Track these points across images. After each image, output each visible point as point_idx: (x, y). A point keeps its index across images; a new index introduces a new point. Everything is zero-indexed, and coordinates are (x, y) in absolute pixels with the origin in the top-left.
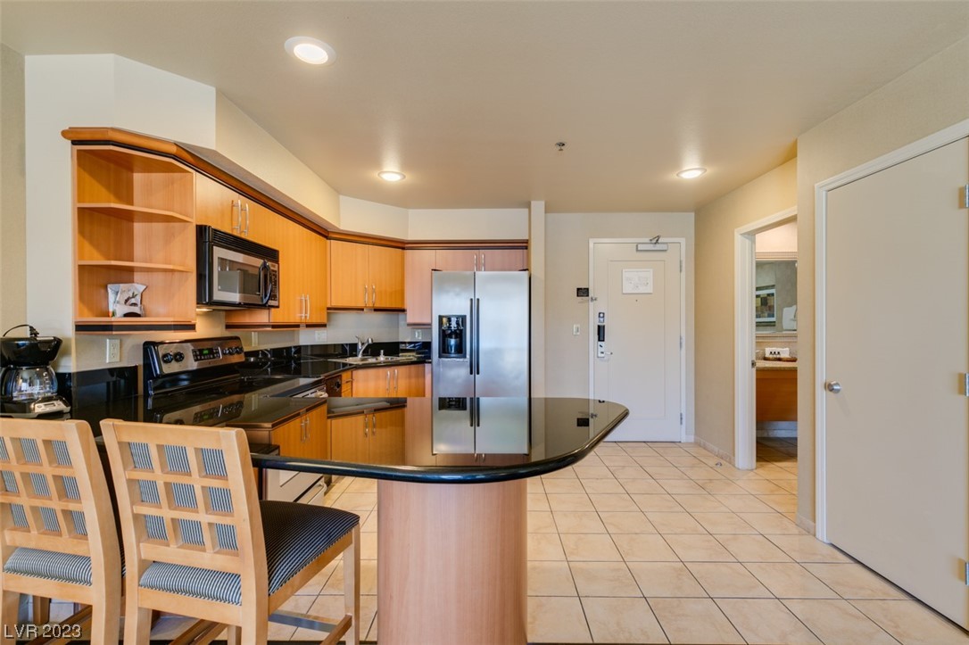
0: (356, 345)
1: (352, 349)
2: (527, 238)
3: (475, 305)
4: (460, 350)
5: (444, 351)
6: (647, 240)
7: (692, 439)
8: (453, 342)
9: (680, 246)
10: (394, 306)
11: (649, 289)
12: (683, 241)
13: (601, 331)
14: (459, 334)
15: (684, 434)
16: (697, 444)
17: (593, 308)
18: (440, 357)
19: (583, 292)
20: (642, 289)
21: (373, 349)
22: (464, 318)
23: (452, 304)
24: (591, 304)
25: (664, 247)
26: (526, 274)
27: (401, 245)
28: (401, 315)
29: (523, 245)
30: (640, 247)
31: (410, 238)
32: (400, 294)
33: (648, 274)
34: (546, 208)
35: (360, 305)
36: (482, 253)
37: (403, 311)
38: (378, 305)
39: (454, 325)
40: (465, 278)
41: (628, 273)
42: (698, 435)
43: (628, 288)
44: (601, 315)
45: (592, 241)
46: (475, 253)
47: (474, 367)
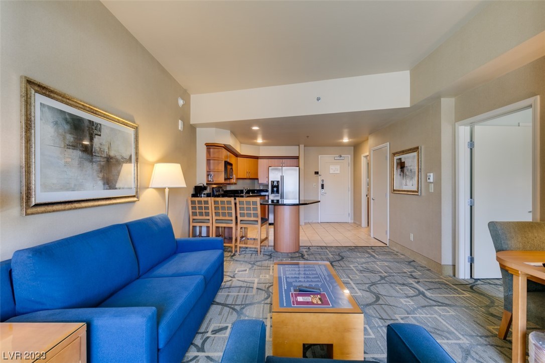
0: (243, 190)
2: (298, 155)
3: (282, 177)
4: (278, 192)
5: (273, 192)
6: (338, 156)
7: (352, 221)
8: (275, 189)
9: (348, 158)
10: (255, 177)
11: (338, 172)
12: (349, 156)
13: (322, 186)
14: (277, 187)
15: (350, 220)
16: (354, 223)
17: (320, 179)
18: (271, 193)
19: (317, 173)
20: (336, 172)
21: (248, 192)
22: (278, 182)
23: (274, 176)
24: (319, 177)
25: (343, 158)
26: (298, 168)
27: (257, 158)
28: (256, 181)
29: (297, 158)
30: (336, 158)
31: (260, 156)
32: (257, 173)
33: (338, 167)
34: (304, 146)
35: (246, 177)
36: (284, 160)
37: (257, 179)
38: (250, 177)
39: (275, 184)
40: (279, 169)
41: (331, 167)
42: (354, 220)
43: (331, 172)
44: (323, 181)
45: (319, 156)
46: (281, 160)
47: (282, 197)
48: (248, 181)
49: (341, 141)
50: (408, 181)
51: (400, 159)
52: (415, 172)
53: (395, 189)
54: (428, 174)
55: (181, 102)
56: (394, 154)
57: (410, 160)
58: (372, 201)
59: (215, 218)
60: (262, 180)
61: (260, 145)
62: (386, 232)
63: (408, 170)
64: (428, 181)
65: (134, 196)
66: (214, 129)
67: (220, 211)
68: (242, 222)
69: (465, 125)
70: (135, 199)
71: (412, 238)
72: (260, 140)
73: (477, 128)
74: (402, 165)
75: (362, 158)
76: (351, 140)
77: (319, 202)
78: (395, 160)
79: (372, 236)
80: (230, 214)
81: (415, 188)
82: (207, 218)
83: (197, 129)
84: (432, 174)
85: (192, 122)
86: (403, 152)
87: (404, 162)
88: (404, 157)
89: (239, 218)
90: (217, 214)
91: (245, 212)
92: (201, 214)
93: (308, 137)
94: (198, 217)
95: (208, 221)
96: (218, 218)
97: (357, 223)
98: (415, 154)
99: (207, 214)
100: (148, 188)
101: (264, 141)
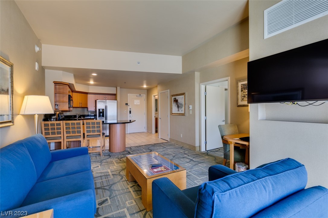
0: (76, 115)
1: (75, 116)
2: (115, 93)
3: (106, 107)
4: (103, 116)
5: (100, 116)
7: (146, 131)
8: (101, 114)
9: (144, 96)
10: (85, 107)
11: (139, 104)
12: (145, 95)
13: (130, 112)
14: (103, 112)
15: (145, 131)
16: (147, 132)
17: (129, 108)
19: (127, 104)
20: (138, 104)
21: (80, 116)
22: (104, 109)
23: (100, 106)
26: (116, 101)
27: (87, 93)
28: (86, 109)
29: (115, 95)
30: (137, 96)
31: (90, 92)
32: (87, 104)
33: (139, 101)
34: (120, 88)
35: (79, 106)
36: (106, 96)
37: (87, 108)
38: (82, 106)
39: (101, 111)
40: (104, 101)
41: (135, 101)
42: (147, 130)
43: (135, 104)
44: (130, 109)
45: (128, 94)
46: (104, 96)
47: (106, 119)
48: (80, 109)
49: (142, 86)
50: (179, 109)
51: (175, 98)
52: (183, 105)
53: (173, 113)
54: (189, 106)
55: (37, 49)
56: (173, 96)
57: (181, 99)
58: (160, 119)
59: (66, 135)
60: (91, 108)
61: (92, 86)
62: (168, 135)
63: (179, 103)
64: (189, 109)
65: (10, 122)
66: (61, 72)
67: (71, 130)
68: (88, 136)
69: (203, 85)
70: (11, 124)
71: (182, 136)
72: (92, 82)
73: (207, 87)
74: (176, 101)
75: (153, 96)
76: (148, 86)
77: (135, 121)
78: (173, 98)
79: (160, 137)
80: (80, 132)
81: (183, 112)
82: (59, 135)
83: (46, 70)
84: (191, 106)
85: (43, 65)
86: (177, 95)
87: (177, 100)
88: (177, 97)
89: (86, 134)
90: (67, 132)
91: (91, 129)
92: (53, 133)
93: (125, 83)
94: (51, 136)
95: (60, 138)
96: (68, 135)
97: (149, 132)
98: (183, 96)
99: (60, 133)
100: (19, 115)
101: (95, 83)
